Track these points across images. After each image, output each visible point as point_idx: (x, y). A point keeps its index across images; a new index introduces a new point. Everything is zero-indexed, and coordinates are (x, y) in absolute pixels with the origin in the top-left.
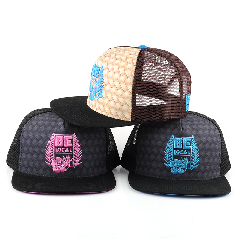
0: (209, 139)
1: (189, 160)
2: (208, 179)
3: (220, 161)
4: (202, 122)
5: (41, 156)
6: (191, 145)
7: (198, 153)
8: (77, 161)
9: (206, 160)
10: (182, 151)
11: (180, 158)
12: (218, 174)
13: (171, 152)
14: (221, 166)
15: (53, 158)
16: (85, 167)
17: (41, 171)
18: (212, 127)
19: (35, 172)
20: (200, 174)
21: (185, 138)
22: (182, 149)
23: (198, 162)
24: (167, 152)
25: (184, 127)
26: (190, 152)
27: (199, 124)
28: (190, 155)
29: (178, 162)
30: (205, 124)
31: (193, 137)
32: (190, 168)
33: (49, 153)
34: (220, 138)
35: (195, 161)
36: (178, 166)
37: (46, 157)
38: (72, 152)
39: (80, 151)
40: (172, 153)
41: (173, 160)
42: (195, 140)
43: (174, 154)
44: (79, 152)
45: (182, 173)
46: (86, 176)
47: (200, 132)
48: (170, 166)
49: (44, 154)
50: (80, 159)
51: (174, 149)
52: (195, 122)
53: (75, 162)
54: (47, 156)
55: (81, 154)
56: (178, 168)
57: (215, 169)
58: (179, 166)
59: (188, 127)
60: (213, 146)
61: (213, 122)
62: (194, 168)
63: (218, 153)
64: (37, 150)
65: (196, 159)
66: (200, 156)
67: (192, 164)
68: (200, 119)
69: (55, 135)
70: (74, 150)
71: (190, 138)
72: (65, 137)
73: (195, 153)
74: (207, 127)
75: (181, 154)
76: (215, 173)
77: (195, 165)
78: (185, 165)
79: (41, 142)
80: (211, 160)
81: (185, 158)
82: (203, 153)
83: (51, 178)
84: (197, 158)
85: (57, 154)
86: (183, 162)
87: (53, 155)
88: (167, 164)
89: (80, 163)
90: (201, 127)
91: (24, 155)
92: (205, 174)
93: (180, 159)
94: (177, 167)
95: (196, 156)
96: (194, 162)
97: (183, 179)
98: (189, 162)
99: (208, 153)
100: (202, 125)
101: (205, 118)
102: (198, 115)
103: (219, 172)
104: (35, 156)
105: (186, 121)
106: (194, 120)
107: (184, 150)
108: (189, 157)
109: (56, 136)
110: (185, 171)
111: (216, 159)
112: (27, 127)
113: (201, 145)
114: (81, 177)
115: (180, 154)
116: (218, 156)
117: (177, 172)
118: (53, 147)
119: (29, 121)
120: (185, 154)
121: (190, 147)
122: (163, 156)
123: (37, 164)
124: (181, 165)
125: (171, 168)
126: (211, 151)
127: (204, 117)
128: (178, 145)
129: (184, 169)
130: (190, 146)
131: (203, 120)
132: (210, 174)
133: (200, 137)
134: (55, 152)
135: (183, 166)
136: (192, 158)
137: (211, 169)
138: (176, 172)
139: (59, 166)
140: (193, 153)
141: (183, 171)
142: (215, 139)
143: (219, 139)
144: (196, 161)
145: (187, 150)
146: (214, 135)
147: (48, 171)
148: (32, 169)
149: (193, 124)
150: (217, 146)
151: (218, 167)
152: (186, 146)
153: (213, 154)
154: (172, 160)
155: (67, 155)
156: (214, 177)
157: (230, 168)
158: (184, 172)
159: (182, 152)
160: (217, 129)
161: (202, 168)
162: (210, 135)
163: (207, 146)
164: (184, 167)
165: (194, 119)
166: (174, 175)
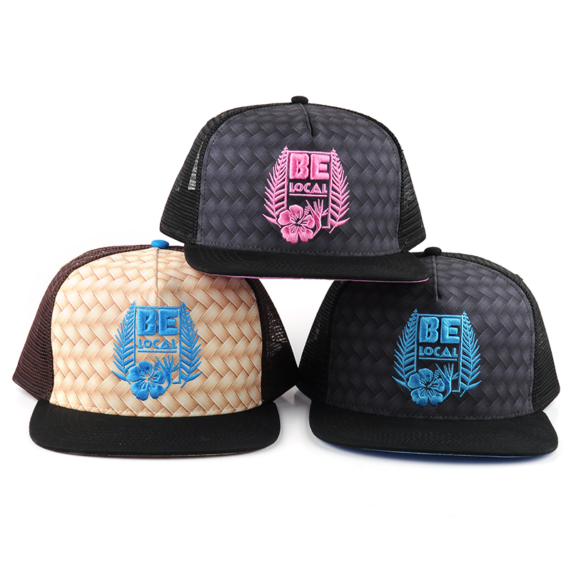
0: (505, 321)
1: (456, 370)
2: (502, 417)
3: (533, 373)
4: (487, 280)
5: (254, 204)
6: (459, 335)
7: (476, 355)
8: (338, 217)
9: (497, 371)
10: (439, 348)
11: (432, 365)
12: (528, 407)
13: (413, 351)
14: (533, 388)
15: (283, 206)
16: (355, 231)
17: (253, 239)
18: (512, 291)
19: (237, 242)
20: (482, 405)
21: (446, 317)
22: (438, 343)
23: (477, 377)
24: (402, 350)
25: (444, 291)
26: (458, 352)
27: (481, 284)
28: (457, 358)
29: (429, 376)
30: (496, 284)
31: (464, 316)
32: (459, 391)
33: (274, 196)
34: (532, 319)
35: (471, 373)
36: (429, 386)
37: (267, 205)
38: (328, 194)
39: (345, 192)
40: (415, 353)
41: (417, 372)
42: (469, 322)
43: (418, 356)
44: (343, 194)
45: (439, 403)
46: (356, 254)
47: (483, 303)
48: (410, 385)
49: (263, 199)
50: (345, 212)
51: (419, 344)
52: (471, 280)
53: (333, 217)
54: (269, 203)
55: (347, 199)
56: (430, 389)
57: (520, 394)
58: (431, 384)
59: (454, 291)
60: (513, 336)
61: (516, 281)
62: (467, 391)
63: (527, 356)
64: (244, 189)
65: (472, 368)
66: (483, 362)
67: (463, 381)
68: (484, 271)
69: (288, 151)
70: (333, 189)
71: (459, 318)
72: (312, 156)
73: (470, 354)
74: (499, 291)
75: (435, 357)
76: (519, 404)
77: (470, 384)
78: (447, 383)
79: (254, 169)
80: (510, 371)
81: (445, 367)
82: (489, 356)
83: (277, 253)
84: (476, 367)
85: (292, 196)
86: (440, 377)
87: (282, 200)
88: (402, 380)
89: (344, 221)
90: (484, 290)
91: (211, 204)
92: (496, 405)
93: (434, 369)
94: (426, 388)
95: (472, 361)
96: (468, 376)
97: (441, 418)
98: (455, 375)
99: (503, 356)
100: (487, 286)
101: (496, 270)
102: (478, 263)
103: (531, 401)
104: (238, 204)
105: (448, 276)
106: (469, 275)
107: (443, 346)
108: (456, 364)
109: (292, 155)
110: (446, 396)
111: (521, 370)
112: (220, 137)
113: (485, 336)
114: (346, 254)
115: (433, 356)
116: (528, 362)
117: (427, 401)
118: (284, 180)
119: (222, 126)
120: (447, 356)
121: (457, 340)
122: (392, 360)
123: (243, 223)
124: (436, 384)
125: (412, 390)
126: (510, 349)
127: (493, 268)
128: (429, 333)
129: (444, 393)
130: (458, 338)
131: (490, 274)
132: (508, 405)
133: (482, 314)
134: (288, 193)
135: (441, 384)
136: (464, 366)
137: (509, 394)
138: (424, 400)
139: (296, 225)
140: (464, 353)
141: (441, 398)
142: (518, 321)
143: (530, 322)
144: (474, 373)
145: (451, 346)
146: (518, 311)
147: (269, 239)
148: (231, 235)
149: (466, 285)
150: (525, 337)
151: (527, 388)
152: (448, 337)
153: (516, 356)
154: (415, 370)
155: (316, 199)
156: (518, 412)
157: (559, 392)
158: (444, 401)
159: (438, 352)
160: (525, 297)
161: (488, 390)
162: (506, 311)
163: (500, 336)
164: (443, 389)
165: (469, 272)
166: (420, 407)
